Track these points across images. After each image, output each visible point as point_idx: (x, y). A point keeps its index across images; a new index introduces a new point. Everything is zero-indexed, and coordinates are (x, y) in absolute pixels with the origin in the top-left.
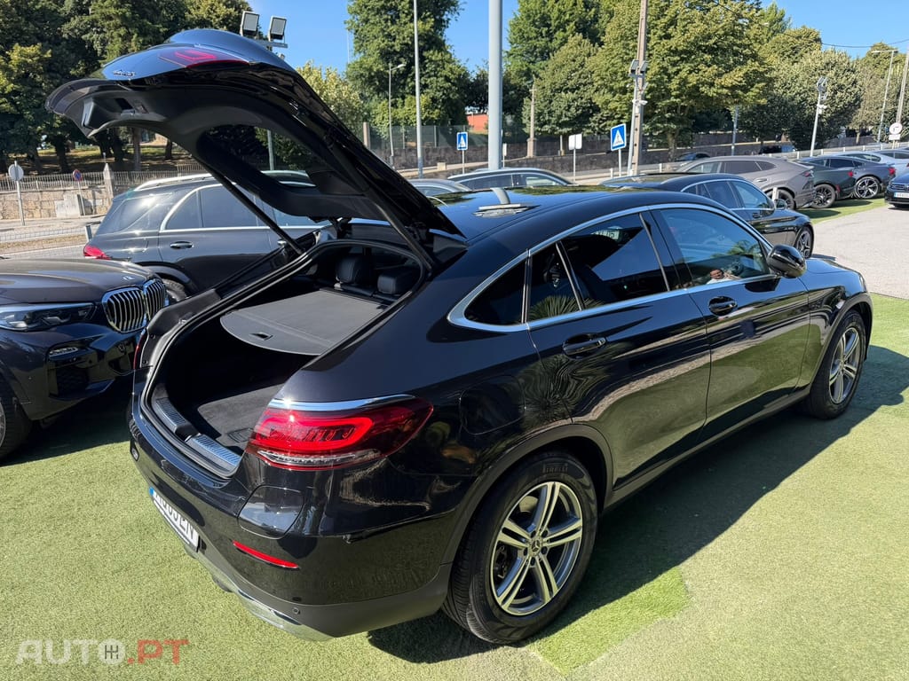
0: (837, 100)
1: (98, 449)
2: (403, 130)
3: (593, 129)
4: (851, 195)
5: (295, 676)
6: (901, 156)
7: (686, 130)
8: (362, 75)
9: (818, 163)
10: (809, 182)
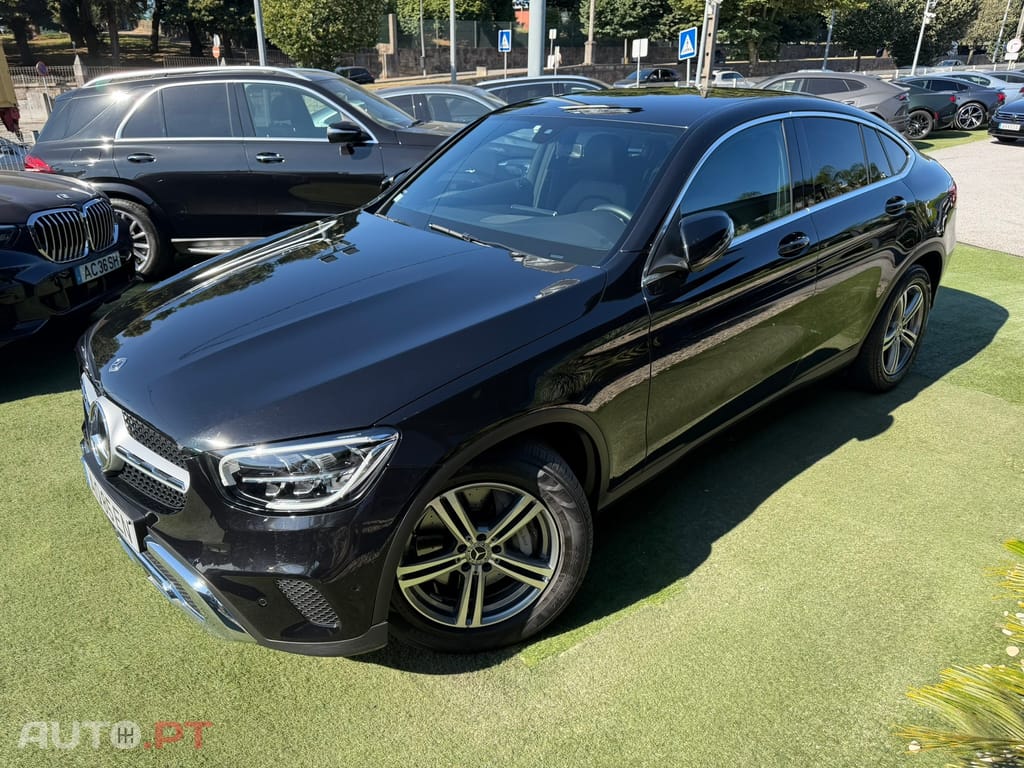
0: (951, 9)
1: (33, 400)
2: (436, 25)
3: (663, 33)
4: (951, 124)
5: (226, 664)
6: (1014, 79)
7: (772, 39)
9: (916, 85)
10: (902, 107)
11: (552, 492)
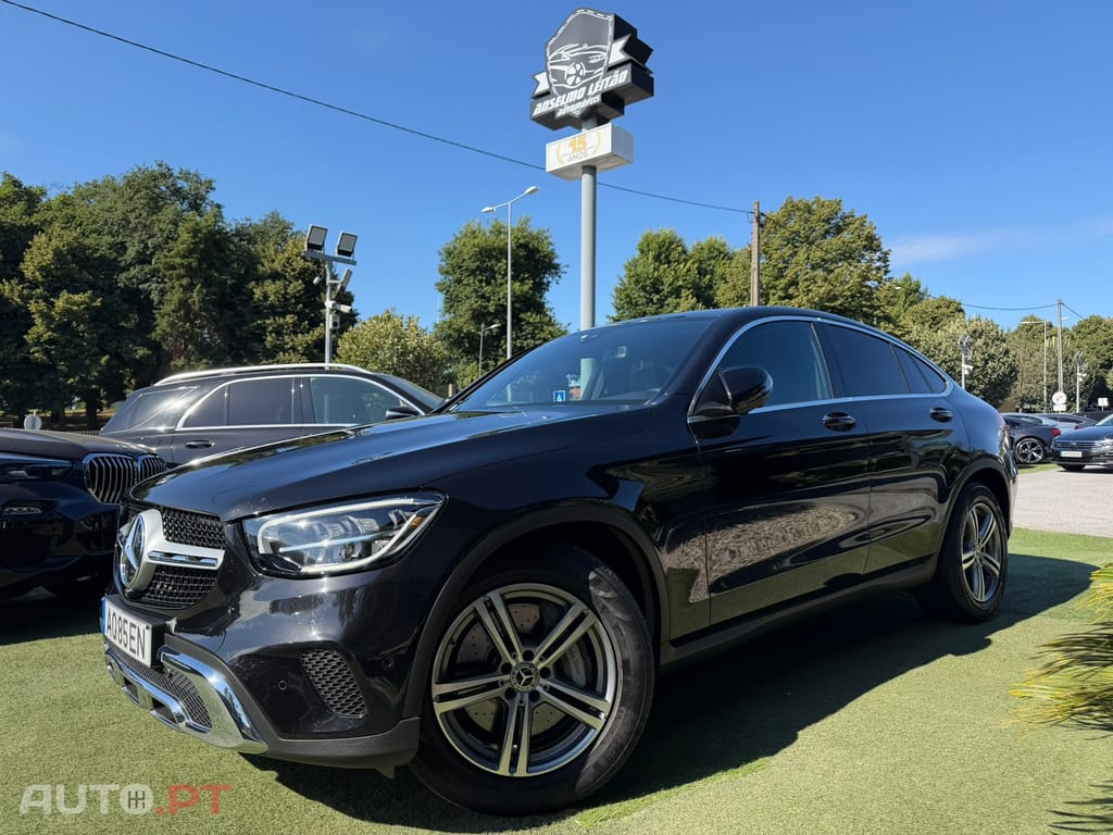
0: (990, 371)
8: (450, 335)
11: (605, 598)
